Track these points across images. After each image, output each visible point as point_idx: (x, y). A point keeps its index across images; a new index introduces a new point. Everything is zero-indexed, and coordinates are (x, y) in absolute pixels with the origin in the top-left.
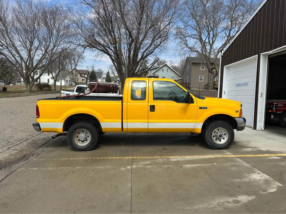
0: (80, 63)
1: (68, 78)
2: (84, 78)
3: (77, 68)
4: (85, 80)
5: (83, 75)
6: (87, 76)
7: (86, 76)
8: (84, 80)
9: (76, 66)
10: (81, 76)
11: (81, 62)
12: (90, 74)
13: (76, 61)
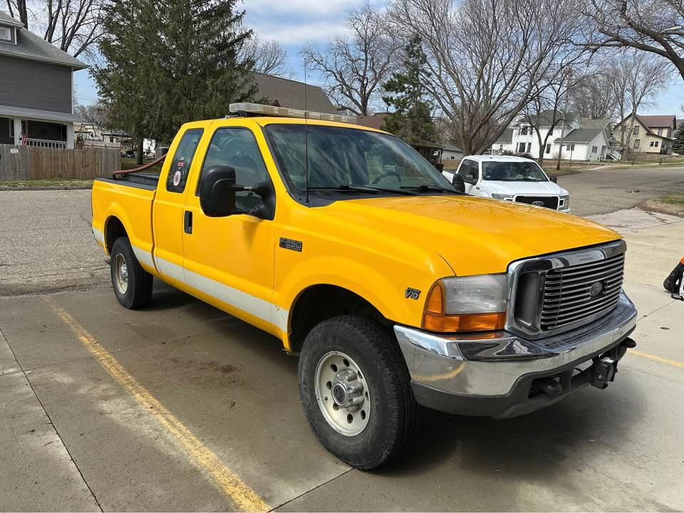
0: (649, 96)
1: (600, 141)
2: (655, 140)
3: (638, 113)
4: (660, 145)
5: (656, 132)
6: (669, 134)
7: (665, 133)
8: (656, 146)
9: (635, 106)
10: (649, 134)
11: (652, 95)
12: (678, 127)
13: (639, 92)
